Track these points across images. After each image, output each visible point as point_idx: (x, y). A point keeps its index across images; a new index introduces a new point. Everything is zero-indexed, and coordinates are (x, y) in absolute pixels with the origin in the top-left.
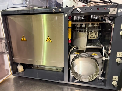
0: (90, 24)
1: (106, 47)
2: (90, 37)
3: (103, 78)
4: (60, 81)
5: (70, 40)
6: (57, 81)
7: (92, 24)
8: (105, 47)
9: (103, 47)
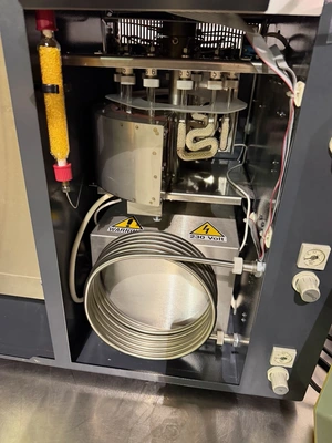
0: (184, 73)
1: (264, 199)
2: (187, 150)
3: (236, 340)
4: (37, 361)
5: (62, 163)
6: (23, 360)
7: (196, 77)
8: (258, 201)
9: (245, 201)
